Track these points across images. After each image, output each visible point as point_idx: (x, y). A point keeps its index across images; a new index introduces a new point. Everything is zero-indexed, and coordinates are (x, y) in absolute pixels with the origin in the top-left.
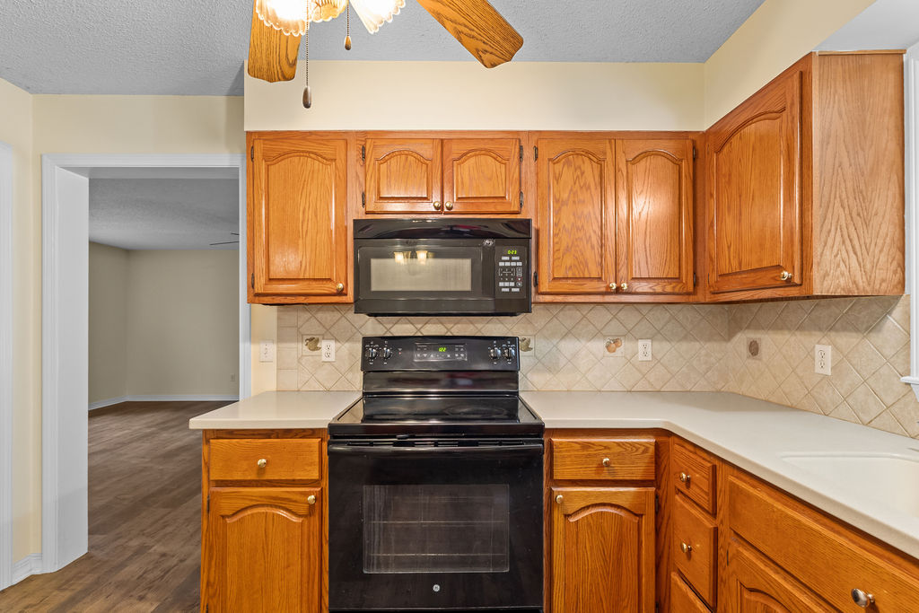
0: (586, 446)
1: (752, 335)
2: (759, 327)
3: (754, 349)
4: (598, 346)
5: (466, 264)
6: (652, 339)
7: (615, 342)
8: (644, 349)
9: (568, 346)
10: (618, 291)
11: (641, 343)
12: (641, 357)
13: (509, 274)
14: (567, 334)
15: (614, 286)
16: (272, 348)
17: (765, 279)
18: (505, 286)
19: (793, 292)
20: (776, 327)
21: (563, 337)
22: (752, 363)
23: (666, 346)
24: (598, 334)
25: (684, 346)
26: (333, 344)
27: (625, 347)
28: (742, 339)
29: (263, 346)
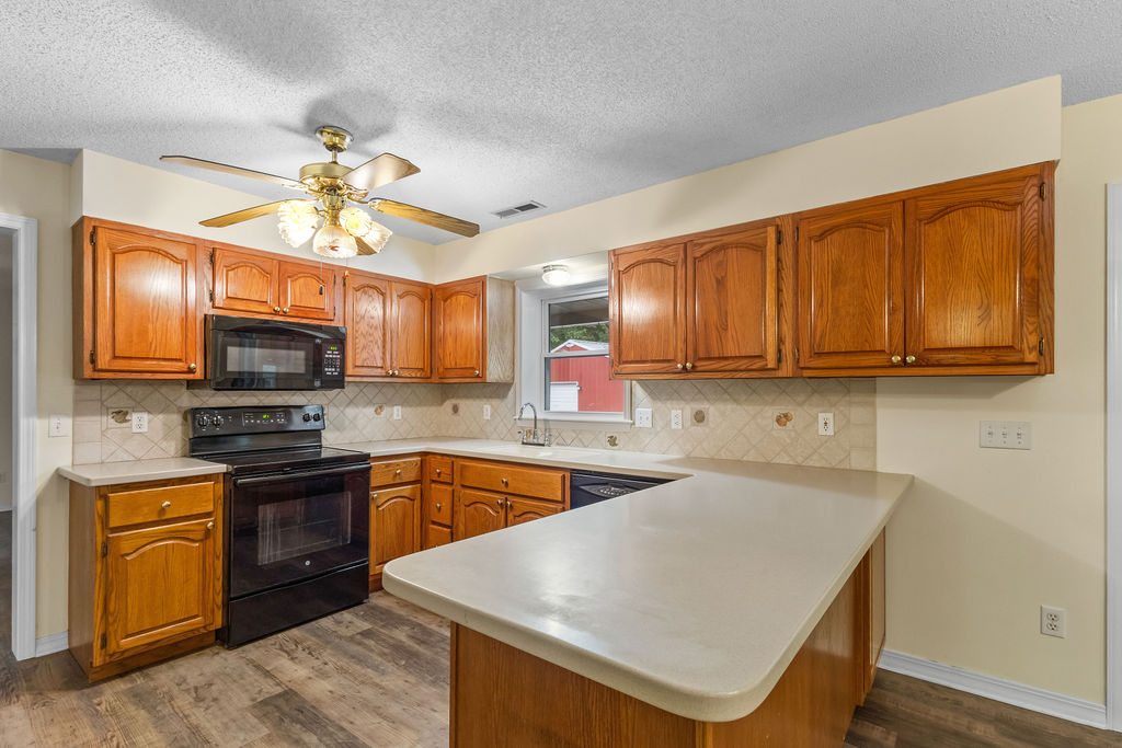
0: (387, 466)
1: (454, 401)
2: (458, 397)
3: (455, 409)
4: (370, 411)
5: (301, 354)
6: (402, 405)
7: (380, 408)
8: (397, 412)
9: (350, 412)
10: (393, 376)
11: (395, 408)
12: (395, 417)
13: (332, 363)
14: (351, 402)
15: (391, 372)
16: (66, 423)
17: (468, 373)
18: (329, 371)
19: (479, 380)
20: (466, 397)
21: (347, 406)
22: (455, 418)
23: (409, 409)
24: (369, 403)
25: (419, 409)
26: (145, 416)
27: (386, 410)
28: (449, 404)
29: (54, 421)
